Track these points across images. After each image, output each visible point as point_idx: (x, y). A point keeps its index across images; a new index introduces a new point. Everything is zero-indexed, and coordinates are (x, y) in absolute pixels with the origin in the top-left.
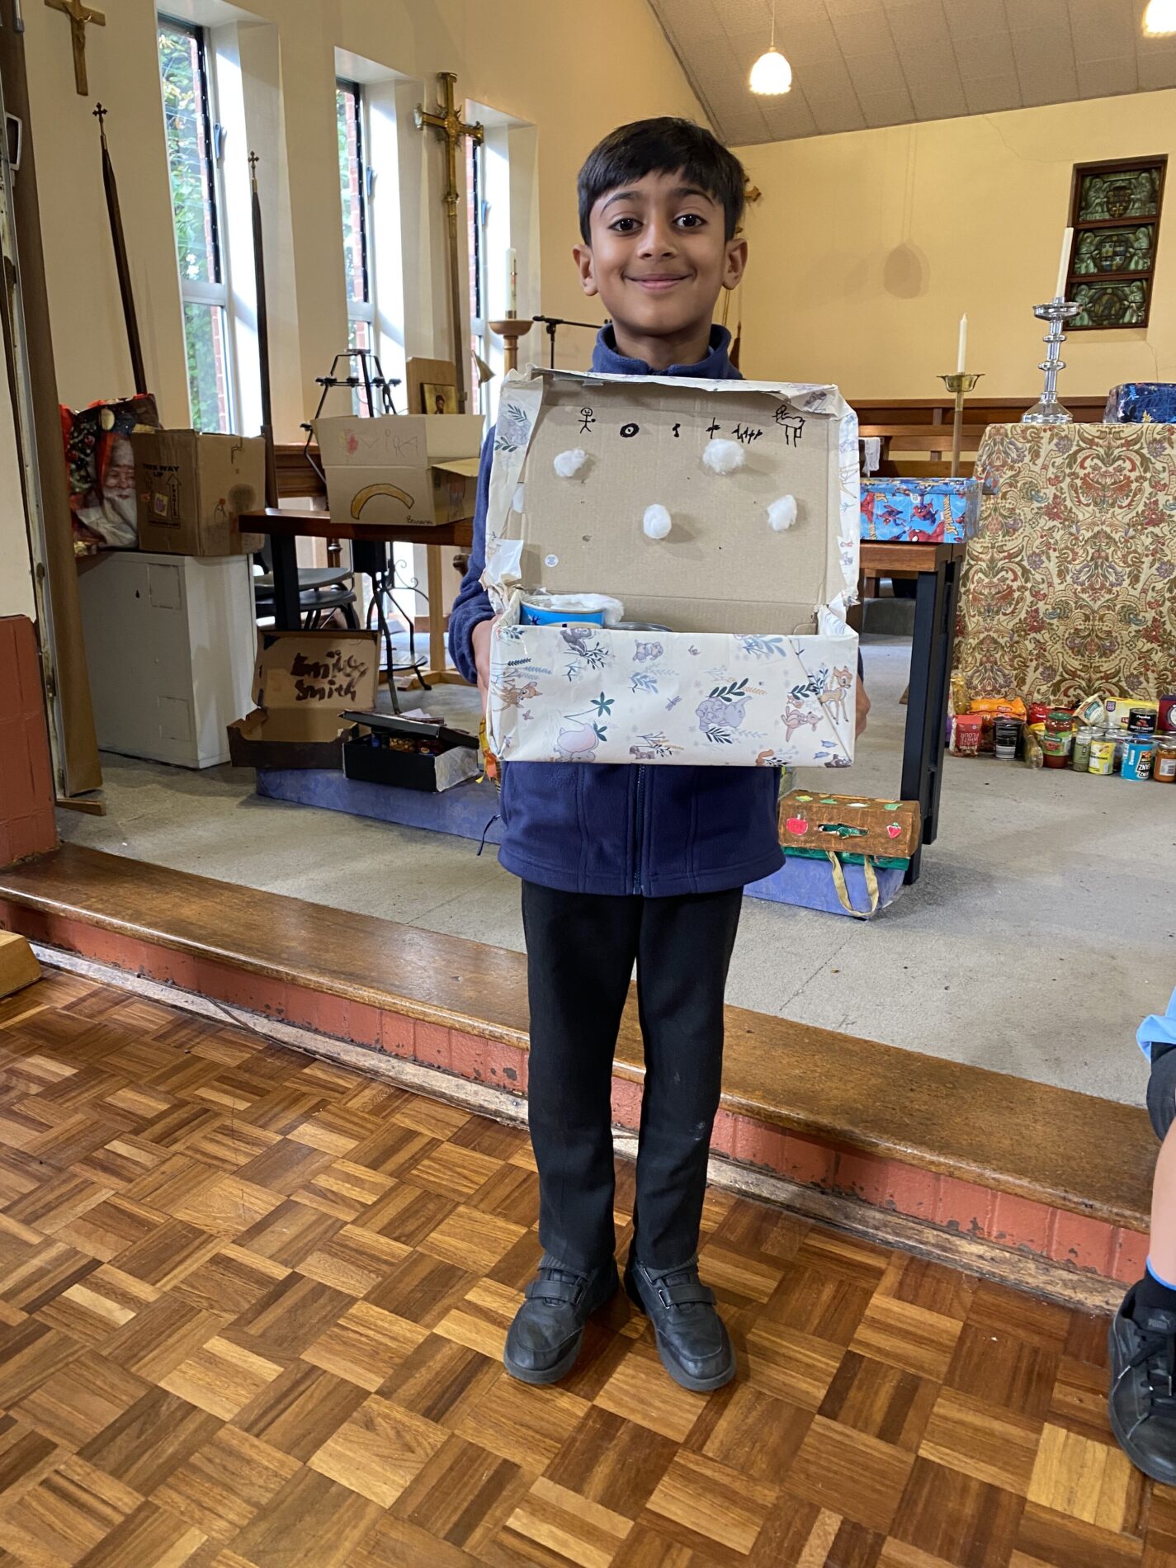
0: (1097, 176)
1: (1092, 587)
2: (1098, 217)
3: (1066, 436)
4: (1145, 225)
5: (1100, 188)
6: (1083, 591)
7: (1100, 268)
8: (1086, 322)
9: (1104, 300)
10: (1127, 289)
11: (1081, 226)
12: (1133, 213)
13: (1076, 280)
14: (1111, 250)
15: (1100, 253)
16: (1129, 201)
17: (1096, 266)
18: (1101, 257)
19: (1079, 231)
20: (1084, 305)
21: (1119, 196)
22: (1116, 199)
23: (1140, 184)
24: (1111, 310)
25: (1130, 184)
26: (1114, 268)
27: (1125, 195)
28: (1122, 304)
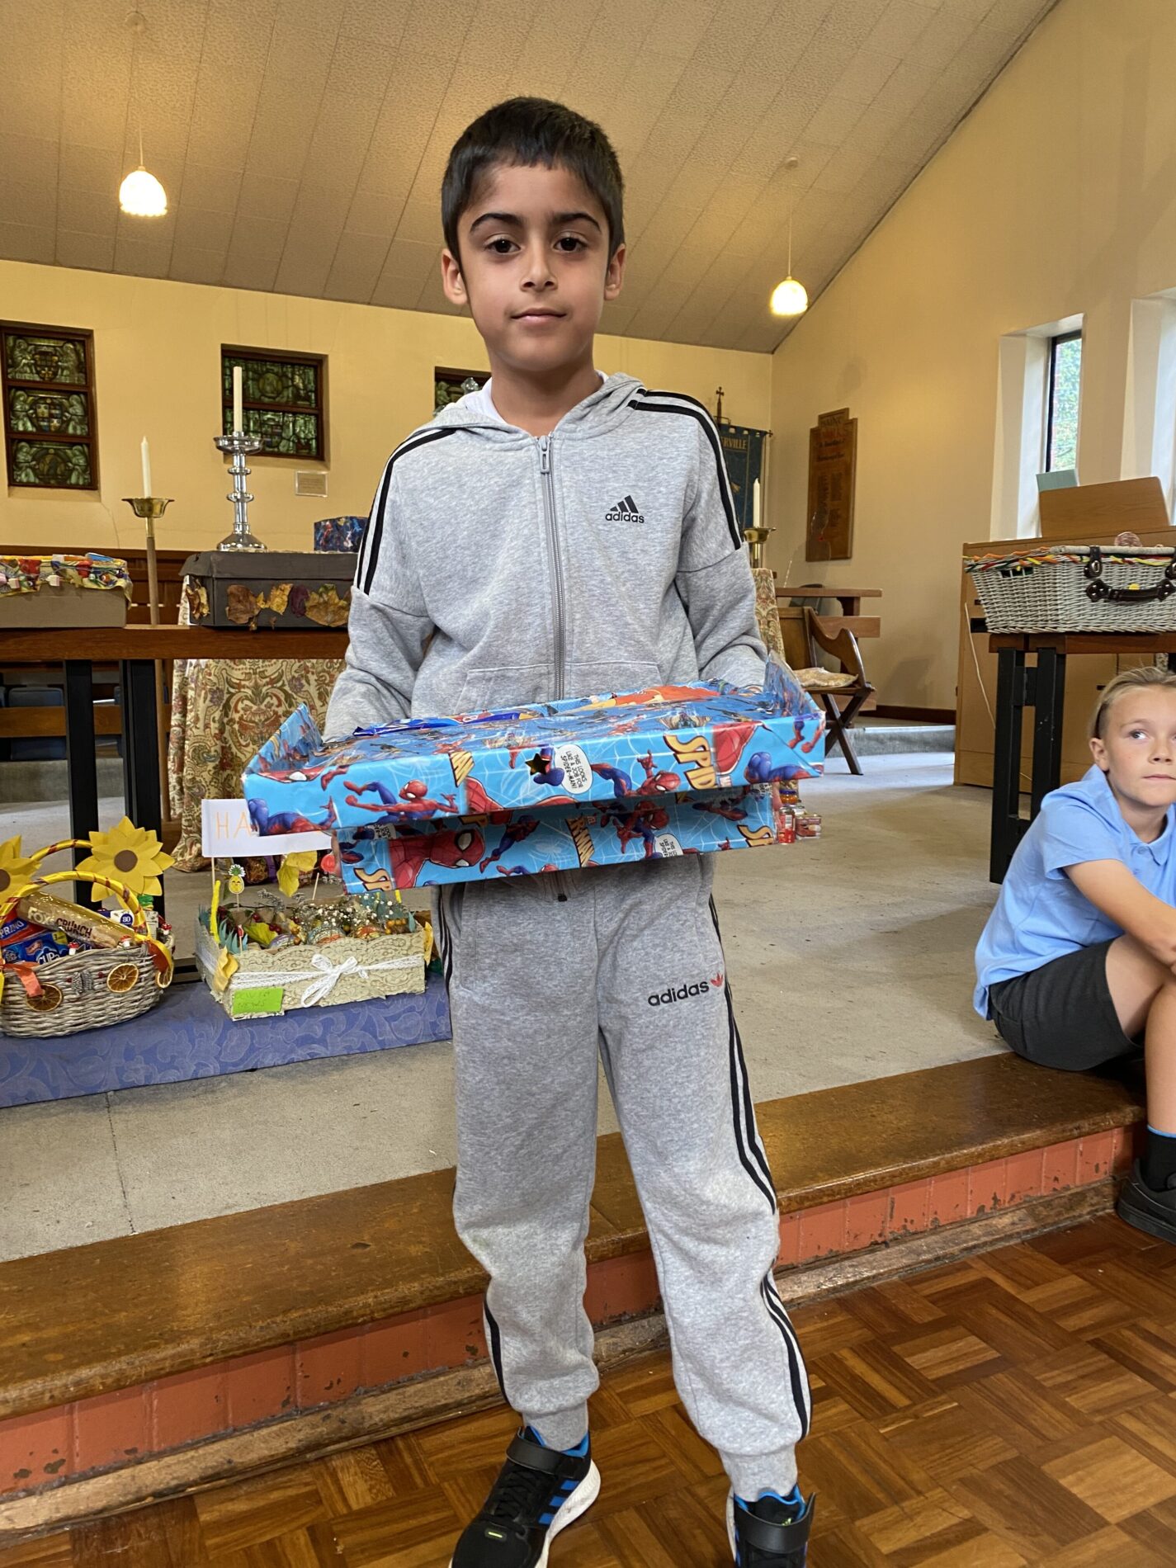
0: (20, 337)
2: (27, 377)
4: (78, 393)
5: (25, 350)
7: (39, 428)
8: (32, 479)
9: (48, 459)
10: (69, 452)
11: (12, 384)
12: (63, 380)
13: (15, 436)
14: (46, 411)
15: (35, 412)
16: (57, 367)
17: (33, 425)
18: (37, 417)
19: (10, 388)
20: (27, 462)
21: (46, 361)
22: (44, 362)
23: (67, 353)
24: (56, 471)
25: (56, 350)
26: (53, 429)
27: (52, 361)
28: (66, 465)
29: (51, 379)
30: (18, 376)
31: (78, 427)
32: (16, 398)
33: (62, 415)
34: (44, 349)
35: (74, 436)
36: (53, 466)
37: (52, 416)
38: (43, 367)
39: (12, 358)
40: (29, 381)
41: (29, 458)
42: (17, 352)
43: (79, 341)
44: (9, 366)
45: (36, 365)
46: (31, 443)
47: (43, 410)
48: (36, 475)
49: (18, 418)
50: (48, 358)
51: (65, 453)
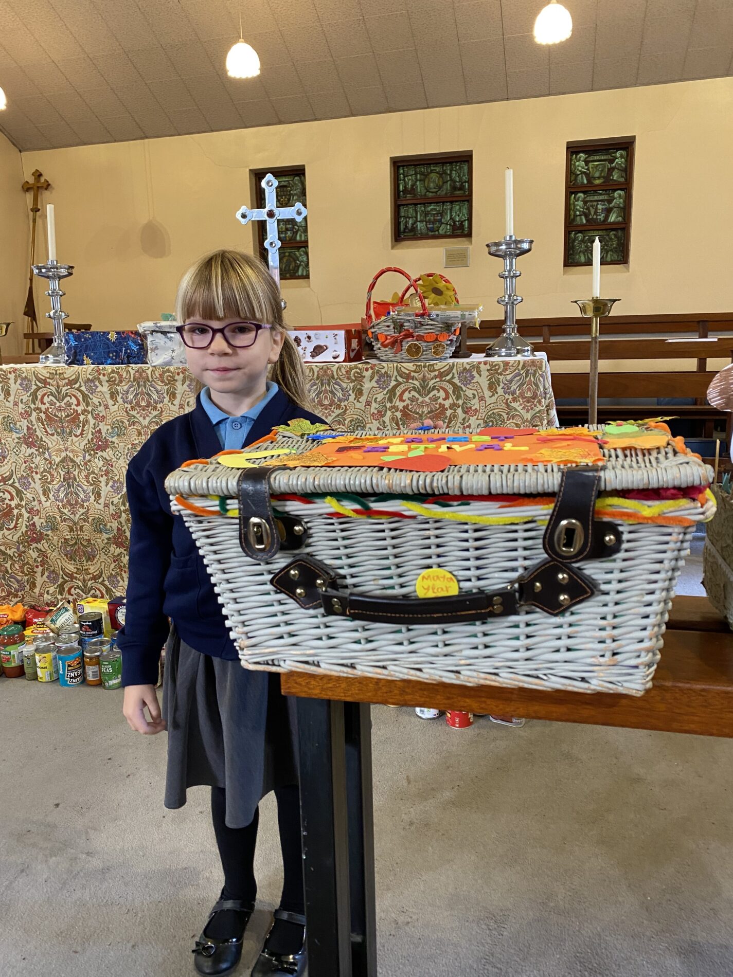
1: (69, 502)
3: (26, 377)
6: (64, 506)
9: (285, 260)
10: (297, 253)
14: (284, 227)
16: (290, 195)
21: (283, 191)
22: (282, 193)
23: (295, 184)
24: (289, 267)
25: (289, 183)
26: (288, 239)
27: (287, 191)
28: (296, 263)
31: (303, 235)
33: (293, 228)
35: (300, 241)
36: (288, 264)
37: (287, 230)
38: (281, 196)
43: (297, 174)
50: (285, 189)
51: (295, 254)
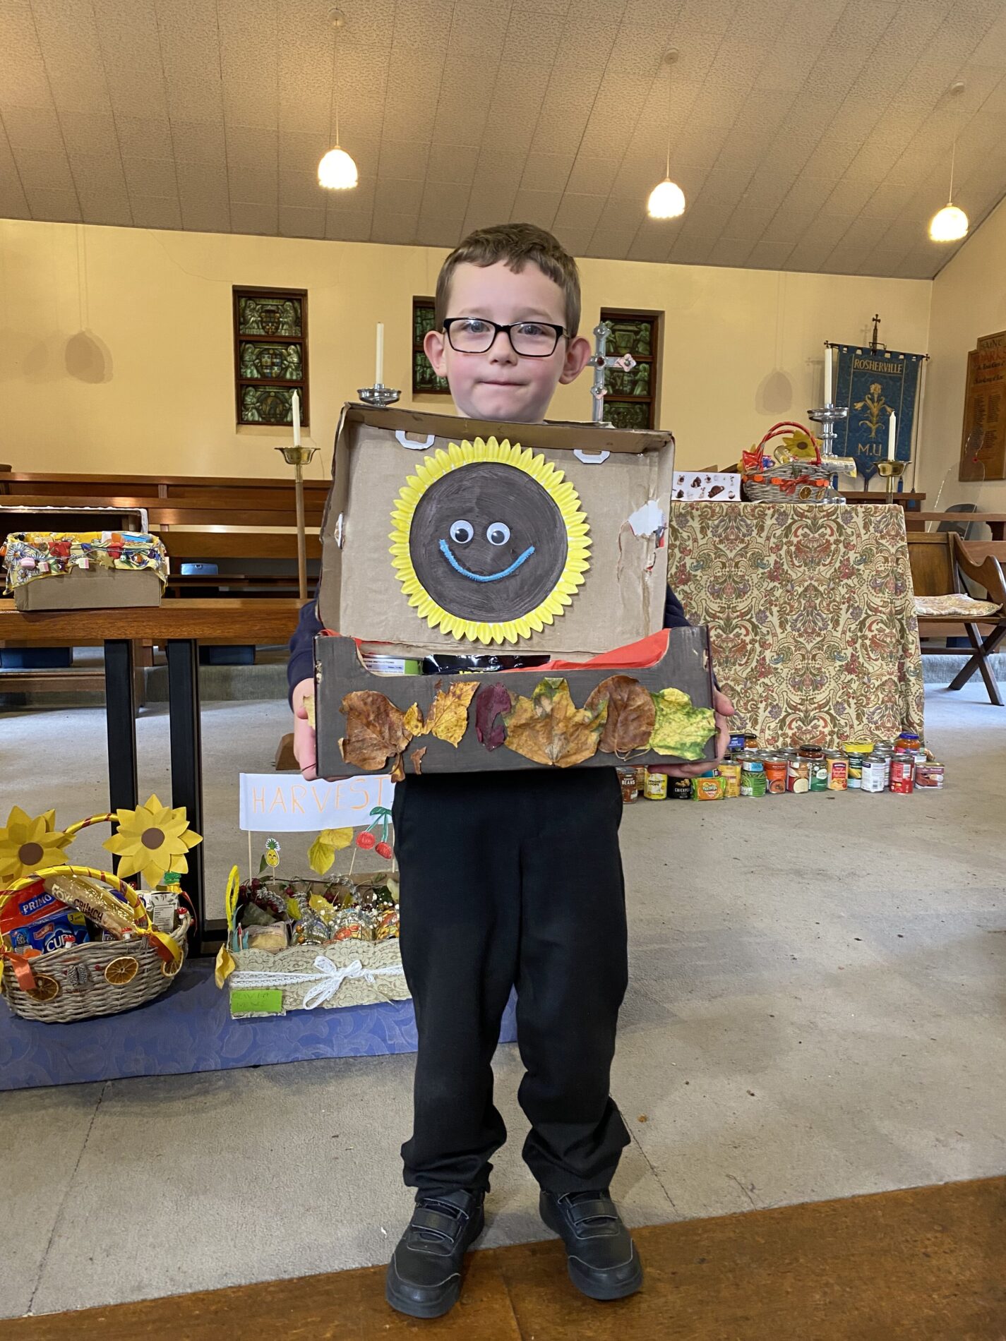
0: (250, 298)
2: (255, 332)
4: (294, 344)
5: (254, 309)
7: (263, 375)
8: (257, 418)
9: (269, 401)
10: (286, 394)
11: (243, 338)
12: (283, 333)
13: (244, 382)
14: (269, 360)
15: (261, 362)
16: (279, 322)
17: (258, 371)
18: (262, 366)
19: (241, 342)
20: (253, 404)
21: (270, 317)
22: (268, 319)
23: (287, 310)
24: (275, 411)
25: (278, 308)
26: (274, 375)
27: (275, 318)
28: (284, 406)
29: (273, 333)
30: (248, 332)
31: (294, 373)
32: (245, 350)
33: (282, 363)
34: (269, 308)
35: (291, 381)
36: (274, 407)
37: (273, 364)
38: (267, 323)
39: (244, 317)
40: (257, 336)
41: (255, 400)
42: (248, 312)
43: (296, 299)
44: (241, 324)
45: (262, 322)
46: (256, 387)
47: (266, 359)
48: (260, 415)
49: (246, 367)
50: (272, 315)
51: (283, 395)
